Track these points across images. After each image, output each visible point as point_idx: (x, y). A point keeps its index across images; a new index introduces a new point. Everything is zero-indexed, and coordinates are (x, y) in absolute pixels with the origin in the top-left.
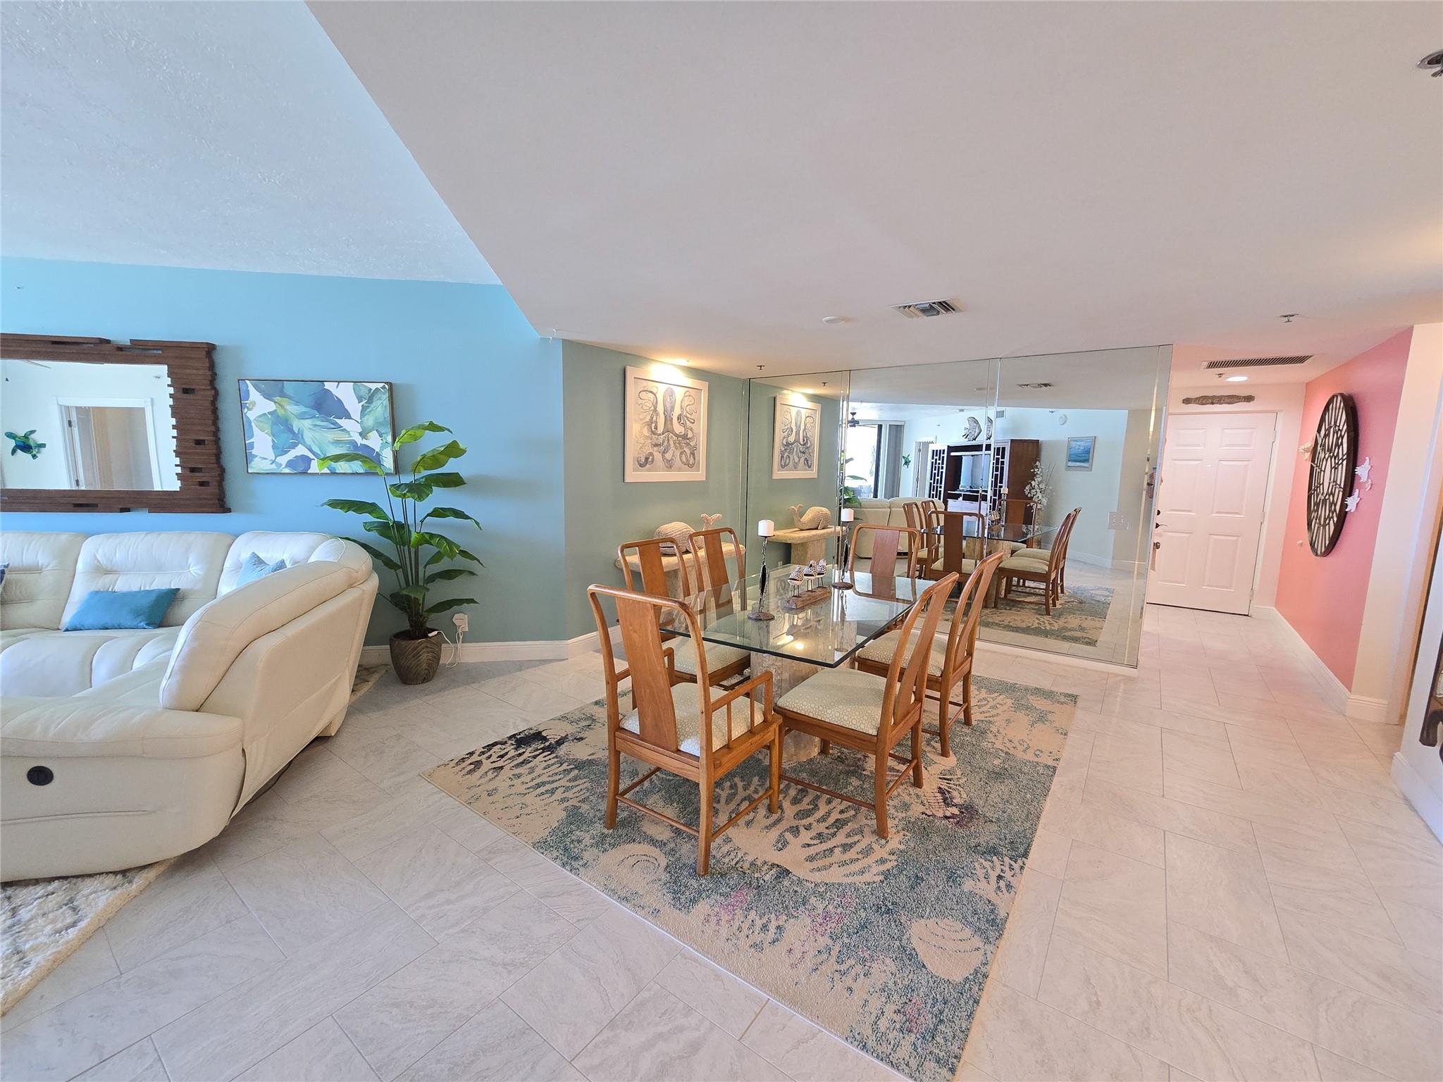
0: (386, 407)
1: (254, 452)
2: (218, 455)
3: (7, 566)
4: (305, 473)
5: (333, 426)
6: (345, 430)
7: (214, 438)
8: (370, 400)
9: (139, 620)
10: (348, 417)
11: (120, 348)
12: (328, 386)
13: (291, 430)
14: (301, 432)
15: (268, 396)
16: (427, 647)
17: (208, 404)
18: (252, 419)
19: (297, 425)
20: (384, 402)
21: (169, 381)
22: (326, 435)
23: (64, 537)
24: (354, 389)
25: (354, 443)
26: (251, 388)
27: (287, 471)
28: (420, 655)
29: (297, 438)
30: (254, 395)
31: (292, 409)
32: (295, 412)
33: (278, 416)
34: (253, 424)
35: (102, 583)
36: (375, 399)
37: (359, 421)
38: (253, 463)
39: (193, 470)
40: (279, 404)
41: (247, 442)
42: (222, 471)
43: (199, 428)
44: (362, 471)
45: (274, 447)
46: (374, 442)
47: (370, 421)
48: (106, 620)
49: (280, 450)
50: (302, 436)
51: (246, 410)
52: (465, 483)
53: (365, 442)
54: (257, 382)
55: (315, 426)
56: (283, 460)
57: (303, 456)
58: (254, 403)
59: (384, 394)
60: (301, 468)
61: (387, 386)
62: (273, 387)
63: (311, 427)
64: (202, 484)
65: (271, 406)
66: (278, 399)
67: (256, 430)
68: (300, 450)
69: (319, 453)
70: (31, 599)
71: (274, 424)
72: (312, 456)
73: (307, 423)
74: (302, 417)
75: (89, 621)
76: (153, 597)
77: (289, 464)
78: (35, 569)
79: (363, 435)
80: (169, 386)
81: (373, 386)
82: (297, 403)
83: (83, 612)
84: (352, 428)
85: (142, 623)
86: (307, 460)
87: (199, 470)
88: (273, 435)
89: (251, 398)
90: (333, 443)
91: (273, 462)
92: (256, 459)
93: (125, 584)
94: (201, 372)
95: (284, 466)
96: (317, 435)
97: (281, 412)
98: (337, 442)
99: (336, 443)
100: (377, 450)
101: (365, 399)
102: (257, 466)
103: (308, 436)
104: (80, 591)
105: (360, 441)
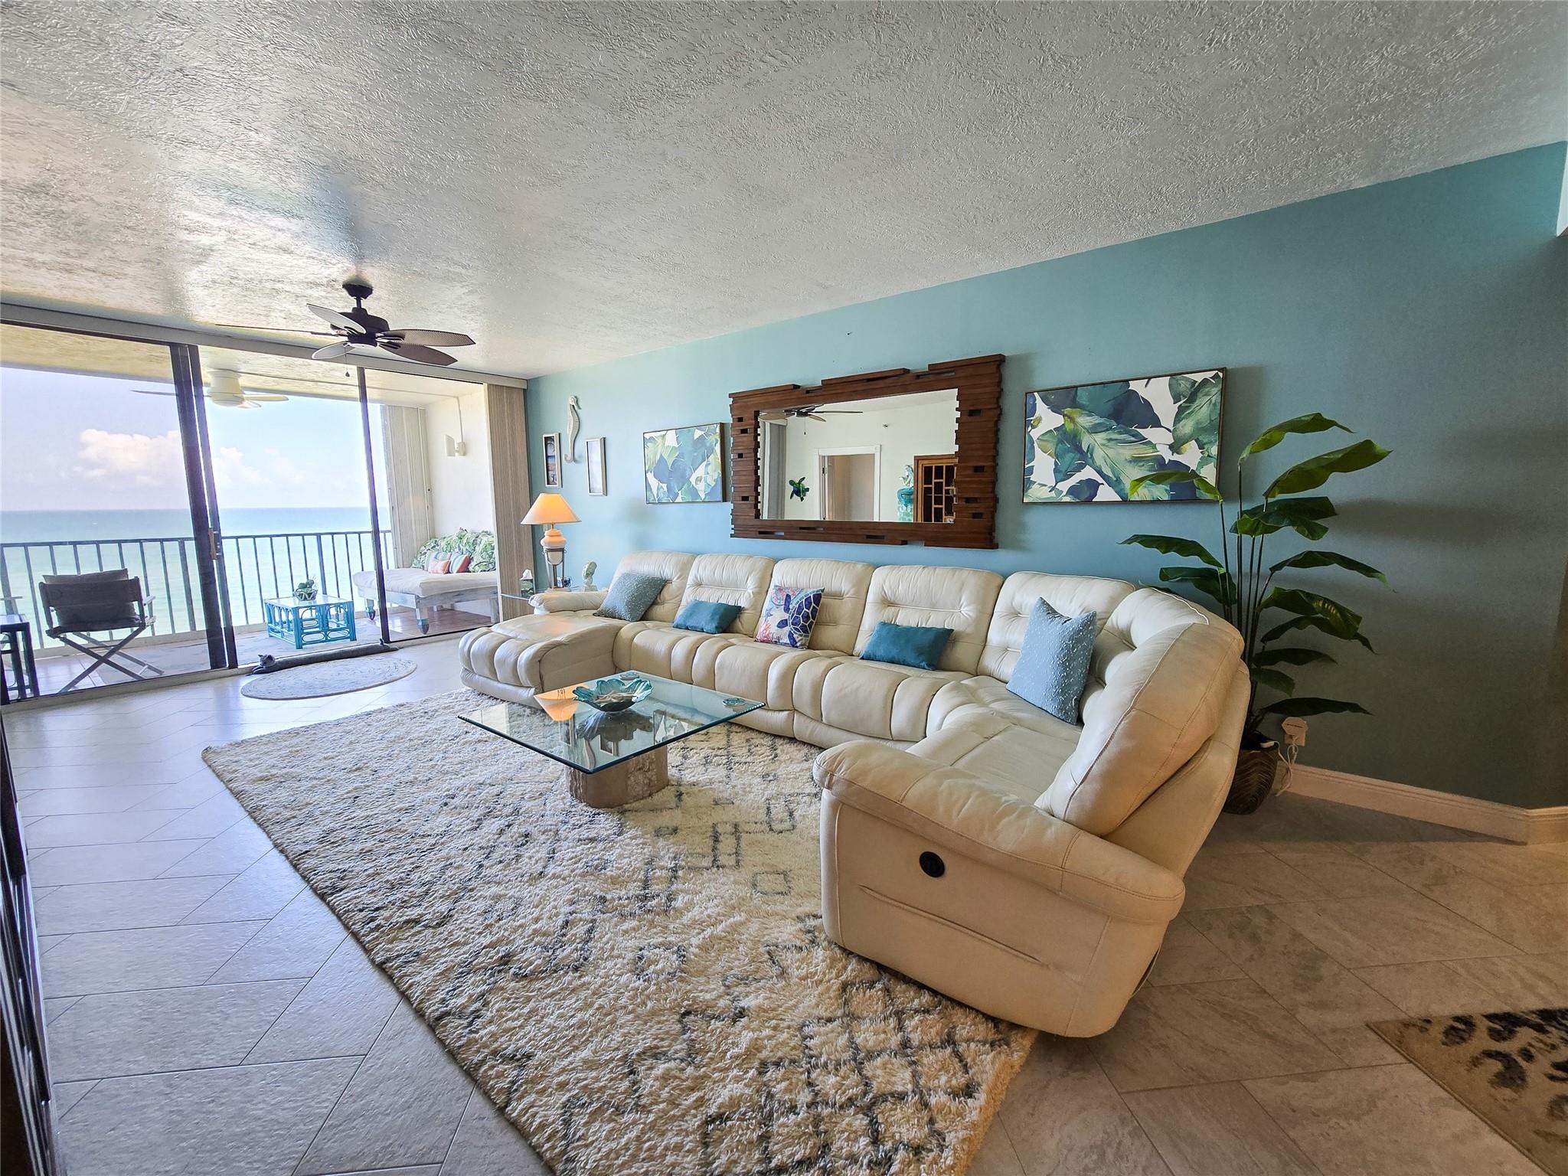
0: (1215, 405)
1: (1033, 478)
2: (994, 483)
3: (823, 591)
4: (1089, 501)
5: (1133, 439)
6: (1150, 442)
7: (992, 464)
8: (1192, 398)
9: (921, 659)
10: (1156, 423)
11: (919, 376)
12: (1134, 386)
13: (1078, 448)
14: (1090, 449)
15: (1056, 409)
16: (1262, 764)
17: (992, 424)
18: (1035, 439)
19: (1086, 441)
20: (1213, 399)
21: (957, 404)
22: (1121, 451)
23: (859, 566)
24: (1170, 385)
25: (1160, 460)
26: (1039, 401)
27: (1068, 499)
28: (1250, 774)
29: (1085, 457)
30: (1042, 409)
31: (1084, 421)
32: (1087, 425)
33: (1065, 433)
34: (1035, 445)
35: (887, 614)
36: (1200, 395)
37: (1172, 429)
38: (1029, 491)
39: (968, 500)
40: (1069, 417)
41: (1026, 466)
42: (996, 500)
43: (980, 453)
44: (1166, 498)
45: (1056, 471)
46: (1190, 456)
47: (1187, 426)
48: (894, 653)
49: (1062, 474)
50: (1092, 455)
51: (1030, 428)
52: (1336, 514)
53: (1176, 457)
54: (1047, 394)
55: (1110, 440)
56: (1064, 486)
57: (1089, 481)
58: (1039, 420)
59: (1215, 385)
60: (1085, 494)
61: (1221, 374)
62: (1063, 398)
63: (1104, 442)
64: (975, 516)
65: (1058, 420)
66: (1067, 411)
67: (1037, 450)
68: (1089, 473)
69: (1111, 475)
70: (835, 623)
71: (1061, 441)
72: (1100, 480)
73: (1100, 437)
74: (1094, 430)
75: (880, 652)
76: (931, 636)
77: (1072, 491)
78: (838, 596)
79: (1175, 448)
80: (957, 409)
81: (1198, 378)
82: (1090, 413)
83: (875, 644)
84: (1159, 438)
85: (923, 664)
86: (1093, 486)
87: (975, 500)
88: (1057, 456)
89: (1037, 414)
90: (1130, 462)
91: (1053, 489)
92: (1034, 486)
93: (907, 618)
94: (988, 390)
95: (1064, 493)
96: (1110, 452)
97: (1070, 427)
98: (1136, 460)
99: (1134, 461)
100: (1193, 467)
101: (1185, 397)
102: (1036, 493)
103: (1099, 455)
104: (870, 620)
105: (1168, 456)
